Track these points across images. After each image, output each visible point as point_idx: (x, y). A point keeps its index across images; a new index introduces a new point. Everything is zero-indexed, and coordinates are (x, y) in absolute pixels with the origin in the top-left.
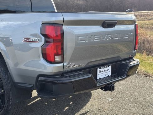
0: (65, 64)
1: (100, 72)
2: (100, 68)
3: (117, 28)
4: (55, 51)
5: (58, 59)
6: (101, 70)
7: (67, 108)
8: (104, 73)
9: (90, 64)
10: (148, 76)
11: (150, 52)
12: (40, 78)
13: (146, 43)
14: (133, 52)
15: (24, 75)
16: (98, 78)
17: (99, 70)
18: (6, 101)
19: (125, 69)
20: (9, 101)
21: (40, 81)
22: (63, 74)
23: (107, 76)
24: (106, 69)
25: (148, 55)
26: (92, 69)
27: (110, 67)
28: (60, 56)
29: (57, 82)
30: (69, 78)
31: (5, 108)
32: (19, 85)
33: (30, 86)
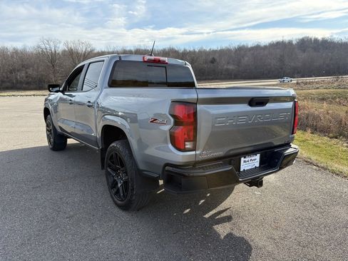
0: (198, 152)
1: (245, 162)
2: (245, 158)
3: (269, 106)
4: (186, 136)
5: (188, 145)
6: (246, 159)
7: (202, 201)
8: (250, 163)
9: (232, 152)
10: (311, 163)
11: (316, 130)
12: (167, 168)
13: (311, 118)
14: (291, 136)
15: (150, 161)
16: (241, 170)
17: (243, 159)
18: (130, 190)
19: (279, 159)
20: (133, 190)
21: (167, 171)
22: (195, 164)
23: (254, 167)
24: (253, 158)
25: (312, 133)
26: (234, 159)
27: (259, 155)
28: (192, 143)
29: (187, 174)
30: (202, 171)
31: (128, 198)
32: (145, 172)
33: (156, 176)
